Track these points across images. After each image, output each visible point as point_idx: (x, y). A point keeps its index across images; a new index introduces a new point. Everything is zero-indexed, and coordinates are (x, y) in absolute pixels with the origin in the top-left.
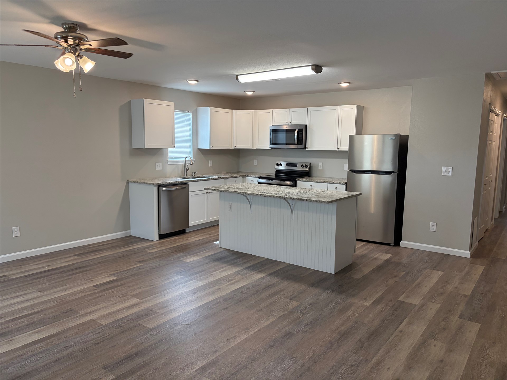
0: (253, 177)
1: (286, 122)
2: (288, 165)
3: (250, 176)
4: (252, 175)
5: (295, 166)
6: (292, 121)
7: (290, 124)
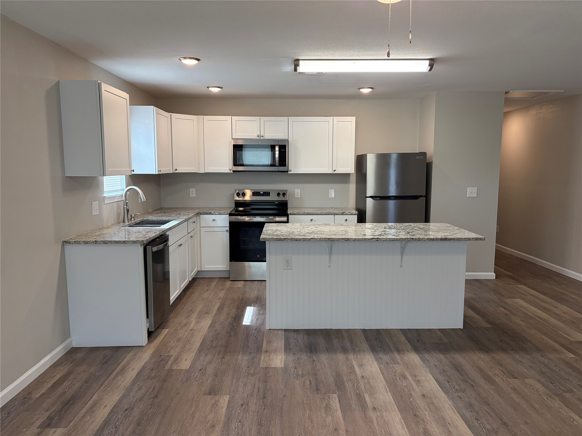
0: (216, 214)
1: (256, 135)
2: (255, 194)
3: (210, 214)
4: (213, 212)
5: (268, 196)
6: (265, 135)
7: (262, 138)
